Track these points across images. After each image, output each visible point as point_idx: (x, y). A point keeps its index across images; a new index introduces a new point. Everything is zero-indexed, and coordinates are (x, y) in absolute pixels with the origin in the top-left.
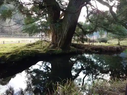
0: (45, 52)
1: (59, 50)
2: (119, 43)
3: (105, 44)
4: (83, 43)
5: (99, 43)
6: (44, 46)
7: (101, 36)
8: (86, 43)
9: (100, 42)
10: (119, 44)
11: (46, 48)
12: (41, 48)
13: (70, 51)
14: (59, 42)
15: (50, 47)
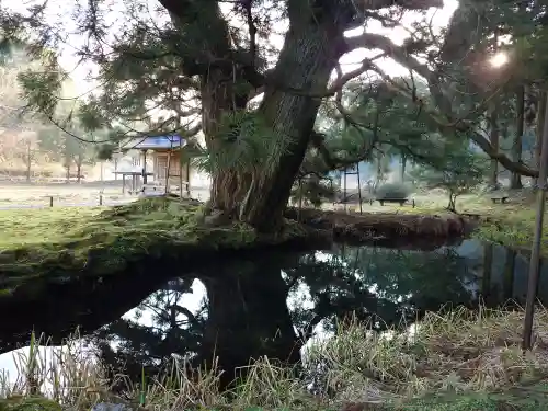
0: (194, 240)
1: (244, 232)
2: (452, 204)
3: (402, 209)
4: (318, 203)
5: (379, 203)
6: (182, 219)
7: (380, 178)
8: (327, 206)
9: (382, 201)
10: (451, 208)
11: (191, 225)
12: (171, 226)
13: (286, 235)
14: (246, 199)
15: (208, 219)
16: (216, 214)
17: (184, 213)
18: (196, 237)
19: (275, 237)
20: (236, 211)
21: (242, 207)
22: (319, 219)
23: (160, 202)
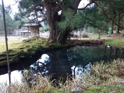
2: (100, 37)
6: (43, 42)
8: (72, 39)
12: (41, 44)
14: (59, 37)
16: (51, 40)
19: (65, 46)
20: (56, 39)
23: (36, 38)
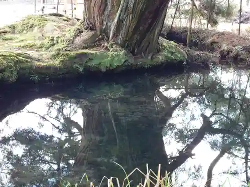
0: (57, 62)
4: (215, 23)
6: (52, 40)
8: (224, 26)
11: (60, 46)
13: (160, 58)
14: (116, 20)
15: (78, 40)
16: (86, 35)
17: (56, 34)
18: (60, 59)
19: (146, 61)
20: (105, 32)
21: (113, 28)
22: (209, 41)
23: (36, 23)
